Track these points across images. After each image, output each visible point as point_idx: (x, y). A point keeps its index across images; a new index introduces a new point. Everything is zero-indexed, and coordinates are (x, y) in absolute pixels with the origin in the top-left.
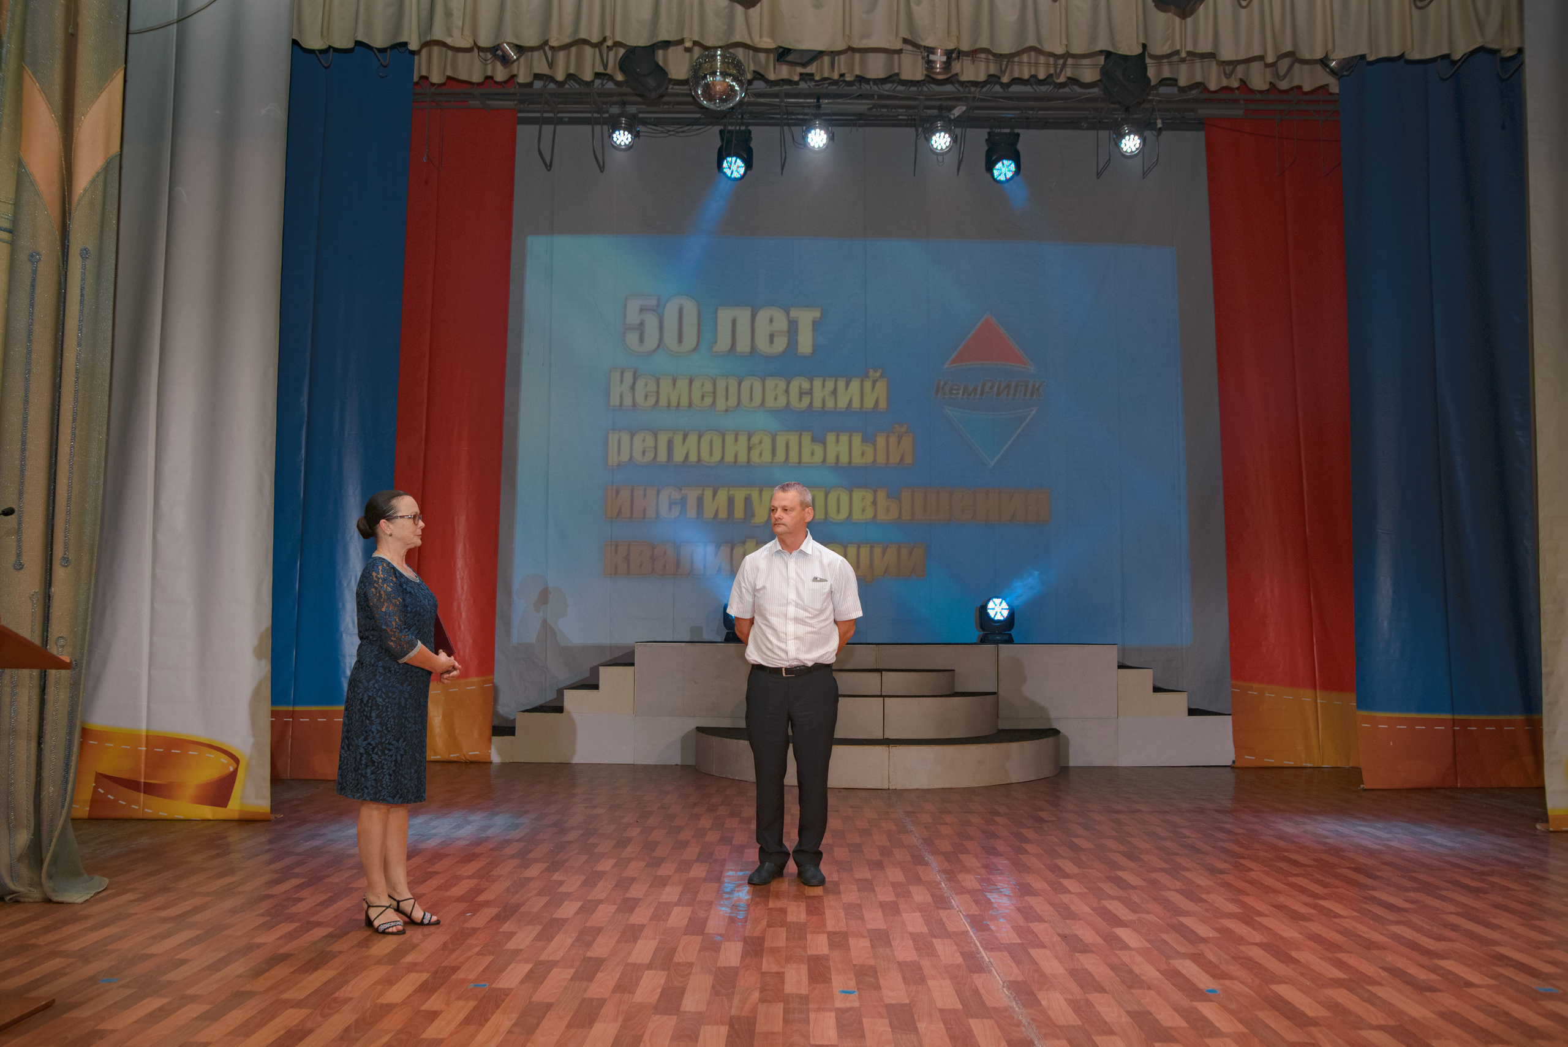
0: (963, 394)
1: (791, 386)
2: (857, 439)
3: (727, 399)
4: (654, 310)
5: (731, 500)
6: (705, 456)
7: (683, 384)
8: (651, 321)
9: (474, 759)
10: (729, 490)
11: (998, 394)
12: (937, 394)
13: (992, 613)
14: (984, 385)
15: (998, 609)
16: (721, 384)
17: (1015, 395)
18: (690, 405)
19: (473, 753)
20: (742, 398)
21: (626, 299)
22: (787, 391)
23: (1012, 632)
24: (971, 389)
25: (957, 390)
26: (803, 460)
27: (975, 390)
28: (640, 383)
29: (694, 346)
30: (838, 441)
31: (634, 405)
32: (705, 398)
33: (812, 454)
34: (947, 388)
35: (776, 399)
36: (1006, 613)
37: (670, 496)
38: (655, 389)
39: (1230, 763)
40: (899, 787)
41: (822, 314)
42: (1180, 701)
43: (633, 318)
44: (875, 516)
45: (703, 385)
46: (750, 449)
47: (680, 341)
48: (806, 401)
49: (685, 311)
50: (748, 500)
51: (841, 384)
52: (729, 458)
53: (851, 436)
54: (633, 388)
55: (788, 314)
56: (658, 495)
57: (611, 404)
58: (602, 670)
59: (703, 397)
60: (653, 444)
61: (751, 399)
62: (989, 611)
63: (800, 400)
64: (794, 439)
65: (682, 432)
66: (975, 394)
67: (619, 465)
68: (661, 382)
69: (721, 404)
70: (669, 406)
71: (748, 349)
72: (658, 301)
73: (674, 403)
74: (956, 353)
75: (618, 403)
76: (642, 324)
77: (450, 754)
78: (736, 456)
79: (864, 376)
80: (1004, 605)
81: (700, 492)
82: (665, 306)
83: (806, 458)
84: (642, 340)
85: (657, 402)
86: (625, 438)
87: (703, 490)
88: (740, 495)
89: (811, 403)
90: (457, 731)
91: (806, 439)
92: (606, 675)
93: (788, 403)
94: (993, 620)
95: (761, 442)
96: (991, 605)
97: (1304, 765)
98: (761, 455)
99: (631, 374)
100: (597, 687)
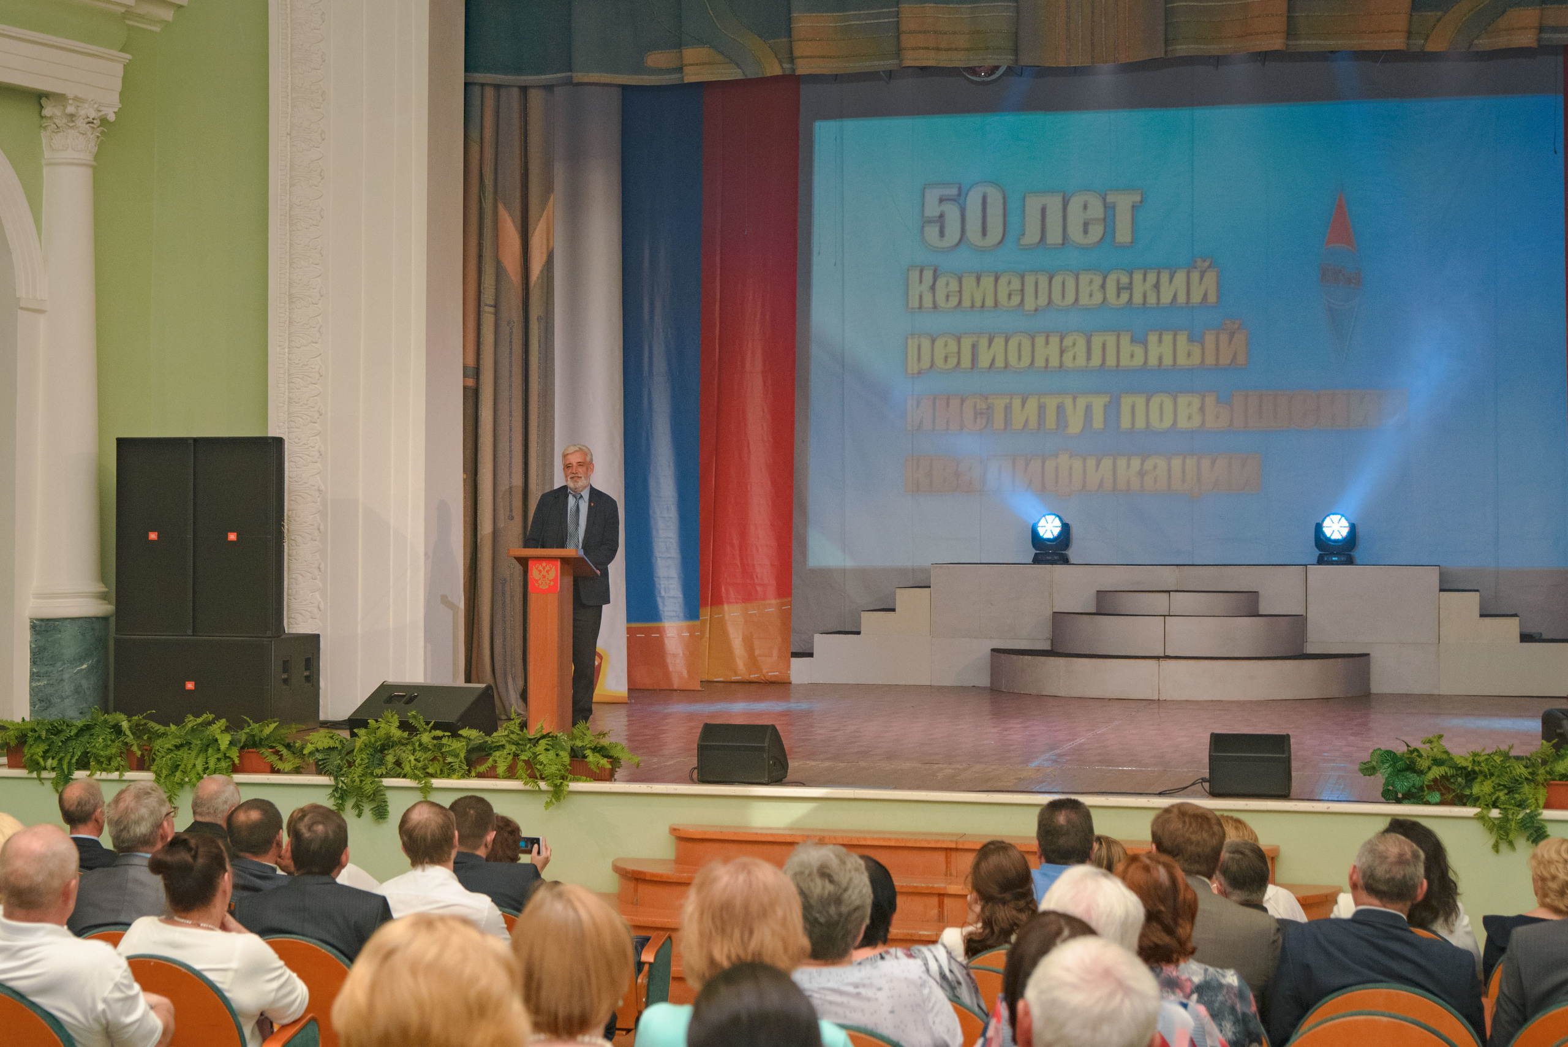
1: (1108, 281)
2: (1182, 339)
3: (1036, 298)
4: (954, 200)
5: (1042, 408)
6: (1013, 360)
7: (988, 282)
8: (952, 212)
9: (773, 679)
10: (1039, 398)
13: (1328, 532)
15: (1336, 528)
16: (1030, 280)
18: (996, 305)
19: (772, 674)
20: (1053, 296)
21: (924, 188)
22: (1103, 286)
23: (1355, 552)
26: (1123, 362)
28: (941, 283)
29: (999, 238)
30: (1160, 341)
31: (935, 307)
32: (1012, 297)
33: (1132, 356)
35: (1091, 295)
36: (1345, 531)
37: (975, 406)
38: (957, 289)
40: (1168, 698)
41: (1142, 198)
42: (1511, 627)
43: (932, 210)
44: (1203, 423)
45: (1009, 283)
46: (1062, 352)
47: (984, 233)
48: (1125, 296)
49: (989, 200)
50: (1060, 408)
51: (1165, 277)
52: (1040, 362)
53: (1175, 336)
54: (933, 288)
55: (1104, 200)
56: (962, 404)
57: (910, 306)
58: (898, 591)
59: (1010, 295)
60: (956, 349)
61: (1063, 297)
62: (1325, 530)
63: (1118, 296)
64: (1111, 340)
65: (988, 335)
67: (919, 373)
68: (964, 280)
69: (1030, 304)
70: (973, 306)
71: (1060, 241)
72: (960, 189)
73: (978, 304)
75: (917, 305)
76: (942, 216)
77: (750, 675)
78: (1047, 360)
79: (1191, 267)
80: (1344, 523)
81: (1008, 401)
82: (967, 194)
83: (1125, 361)
84: (942, 234)
85: (960, 302)
86: (926, 344)
87: (1011, 399)
88: (1051, 403)
89: (1131, 298)
90: (757, 652)
91: (1125, 340)
92: (904, 598)
93: (1105, 298)
94: (1329, 540)
95: (1074, 344)
96: (1328, 523)
98: (1074, 358)
99: (932, 272)
100: (893, 610)
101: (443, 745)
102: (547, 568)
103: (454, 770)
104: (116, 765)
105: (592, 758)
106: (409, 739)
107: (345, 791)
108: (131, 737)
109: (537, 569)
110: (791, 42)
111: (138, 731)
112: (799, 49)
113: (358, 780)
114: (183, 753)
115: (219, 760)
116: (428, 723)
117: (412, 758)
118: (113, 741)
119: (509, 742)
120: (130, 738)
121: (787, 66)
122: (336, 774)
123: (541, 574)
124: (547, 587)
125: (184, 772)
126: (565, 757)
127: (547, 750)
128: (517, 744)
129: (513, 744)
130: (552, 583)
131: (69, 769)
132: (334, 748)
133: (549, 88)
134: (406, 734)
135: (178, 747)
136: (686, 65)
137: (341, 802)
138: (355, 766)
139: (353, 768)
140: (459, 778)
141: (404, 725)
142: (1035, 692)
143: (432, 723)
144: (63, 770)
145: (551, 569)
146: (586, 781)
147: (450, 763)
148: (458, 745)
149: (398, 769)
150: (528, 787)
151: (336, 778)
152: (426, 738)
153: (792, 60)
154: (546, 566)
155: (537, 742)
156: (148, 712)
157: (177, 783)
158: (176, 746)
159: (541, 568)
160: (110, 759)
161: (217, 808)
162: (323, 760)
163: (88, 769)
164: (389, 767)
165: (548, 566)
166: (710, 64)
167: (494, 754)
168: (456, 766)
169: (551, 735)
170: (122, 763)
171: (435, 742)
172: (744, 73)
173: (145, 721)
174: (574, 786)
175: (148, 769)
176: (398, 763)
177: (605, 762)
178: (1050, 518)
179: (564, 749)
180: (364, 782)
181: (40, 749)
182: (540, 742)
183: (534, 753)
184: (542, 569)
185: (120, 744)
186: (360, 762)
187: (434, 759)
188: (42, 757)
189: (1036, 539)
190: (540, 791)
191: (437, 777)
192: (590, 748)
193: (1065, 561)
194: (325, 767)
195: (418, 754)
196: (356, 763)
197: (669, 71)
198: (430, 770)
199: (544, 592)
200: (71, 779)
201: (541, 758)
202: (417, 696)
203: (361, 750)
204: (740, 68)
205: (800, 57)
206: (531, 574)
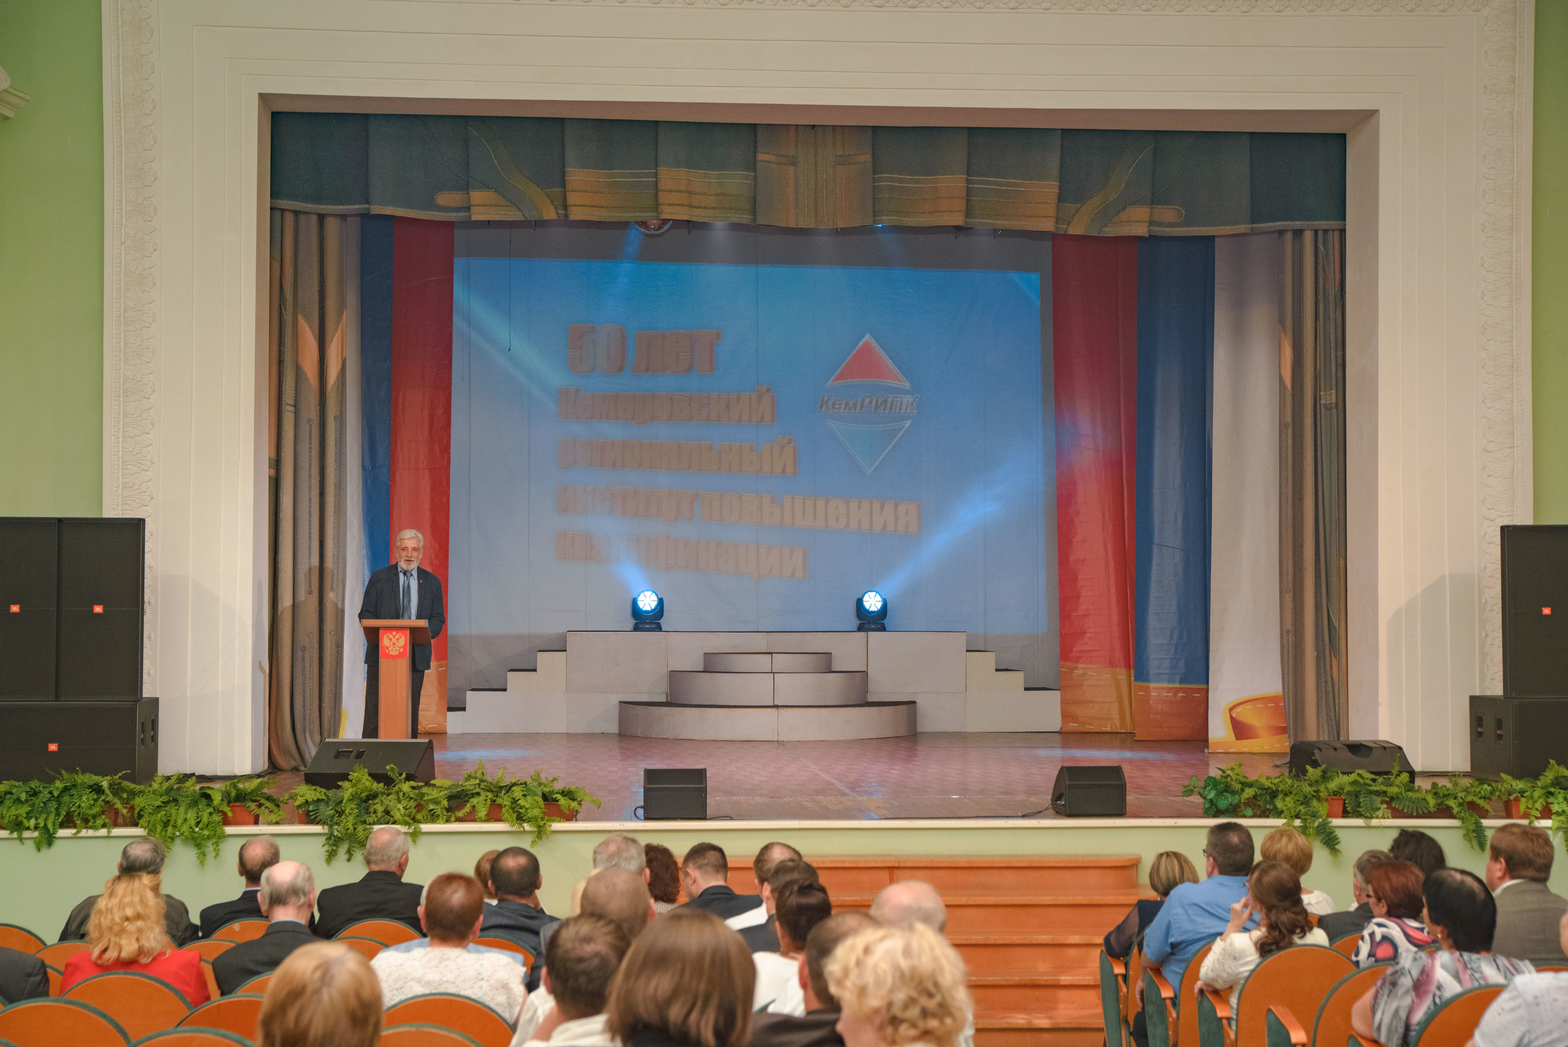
0: (845, 409)
1: (693, 401)
2: (746, 449)
9: (432, 731)
11: (876, 408)
12: (821, 407)
13: (867, 605)
14: (863, 400)
15: (872, 602)
17: (891, 409)
19: (431, 726)
22: (687, 406)
23: (885, 622)
24: (851, 404)
25: (839, 405)
26: (703, 467)
27: (855, 404)
30: (730, 450)
34: (830, 403)
35: (681, 412)
36: (879, 605)
39: (1057, 729)
40: (785, 740)
41: (718, 335)
42: (1017, 679)
44: (761, 519)
48: (704, 414)
51: (736, 399)
53: (741, 446)
58: (539, 654)
62: (864, 603)
63: (699, 414)
66: (855, 409)
69: (639, 418)
74: (839, 371)
79: (752, 391)
80: (879, 598)
83: (705, 466)
89: (709, 416)
91: (704, 449)
92: (544, 660)
93: (691, 416)
94: (868, 611)
96: (866, 598)
97: (1119, 730)
100: (535, 670)
101: (423, 795)
102: (397, 636)
103: (438, 816)
104: (102, 822)
105: (563, 801)
106: (389, 790)
107: (339, 838)
108: (111, 795)
109: (388, 638)
110: (565, 192)
111: (116, 790)
112: (572, 198)
113: (351, 828)
114: (172, 809)
115: (211, 814)
116: (401, 775)
117: (400, 806)
118: (96, 800)
119: (483, 789)
120: (110, 797)
121: (561, 212)
122: (329, 822)
123: (392, 642)
124: (397, 653)
125: (175, 827)
126: (539, 799)
127: (524, 796)
128: (492, 791)
129: (488, 791)
130: (402, 650)
131: (54, 829)
132: (322, 799)
133: (343, 217)
134: (382, 785)
135: (165, 803)
136: (474, 206)
137: (335, 848)
138: (346, 816)
139: (343, 817)
140: (444, 823)
141: (376, 777)
142: (672, 737)
143: (404, 775)
144: (48, 830)
145: (401, 638)
146: (560, 821)
147: (433, 810)
148: (433, 793)
149: (387, 817)
150: (514, 829)
151: (331, 827)
152: (406, 787)
153: (565, 207)
154: (396, 634)
155: (511, 788)
156: (123, 772)
157: (169, 837)
158: (163, 802)
159: (391, 636)
160: (94, 817)
161: (390, 856)
162: (313, 811)
163: (75, 826)
164: (379, 815)
166: (496, 206)
167: (471, 800)
168: (439, 812)
169: (519, 782)
170: (107, 821)
171: (417, 791)
172: (524, 216)
173: (120, 781)
174: (557, 826)
175: (136, 825)
176: (387, 812)
177: (574, 804)
178: (648, 593)
179: (536, 795)
180: (357, 830)
181: (23, 810)
182: (513, 789)
183: (514, 799)
184: (392, 638)
185: (103, 803)
186: (351, 811)
187: (419, 807)
188: (25, 818)
189: (636, 612)
190: (525, 832)
191: (421, 823)
192: (558, 793)
193: (659, 628)
194: (316, 817)
195: (405, 803)
196: (347, 812)
197: (458, 210)
198: (419, 816)
199: (394, 657)
200: (55, 837)
201: (522, 802)
202: (364, 752)
203: (350, 800)
204: (521, 211)
205: (573, 205)
206: (382, 642)
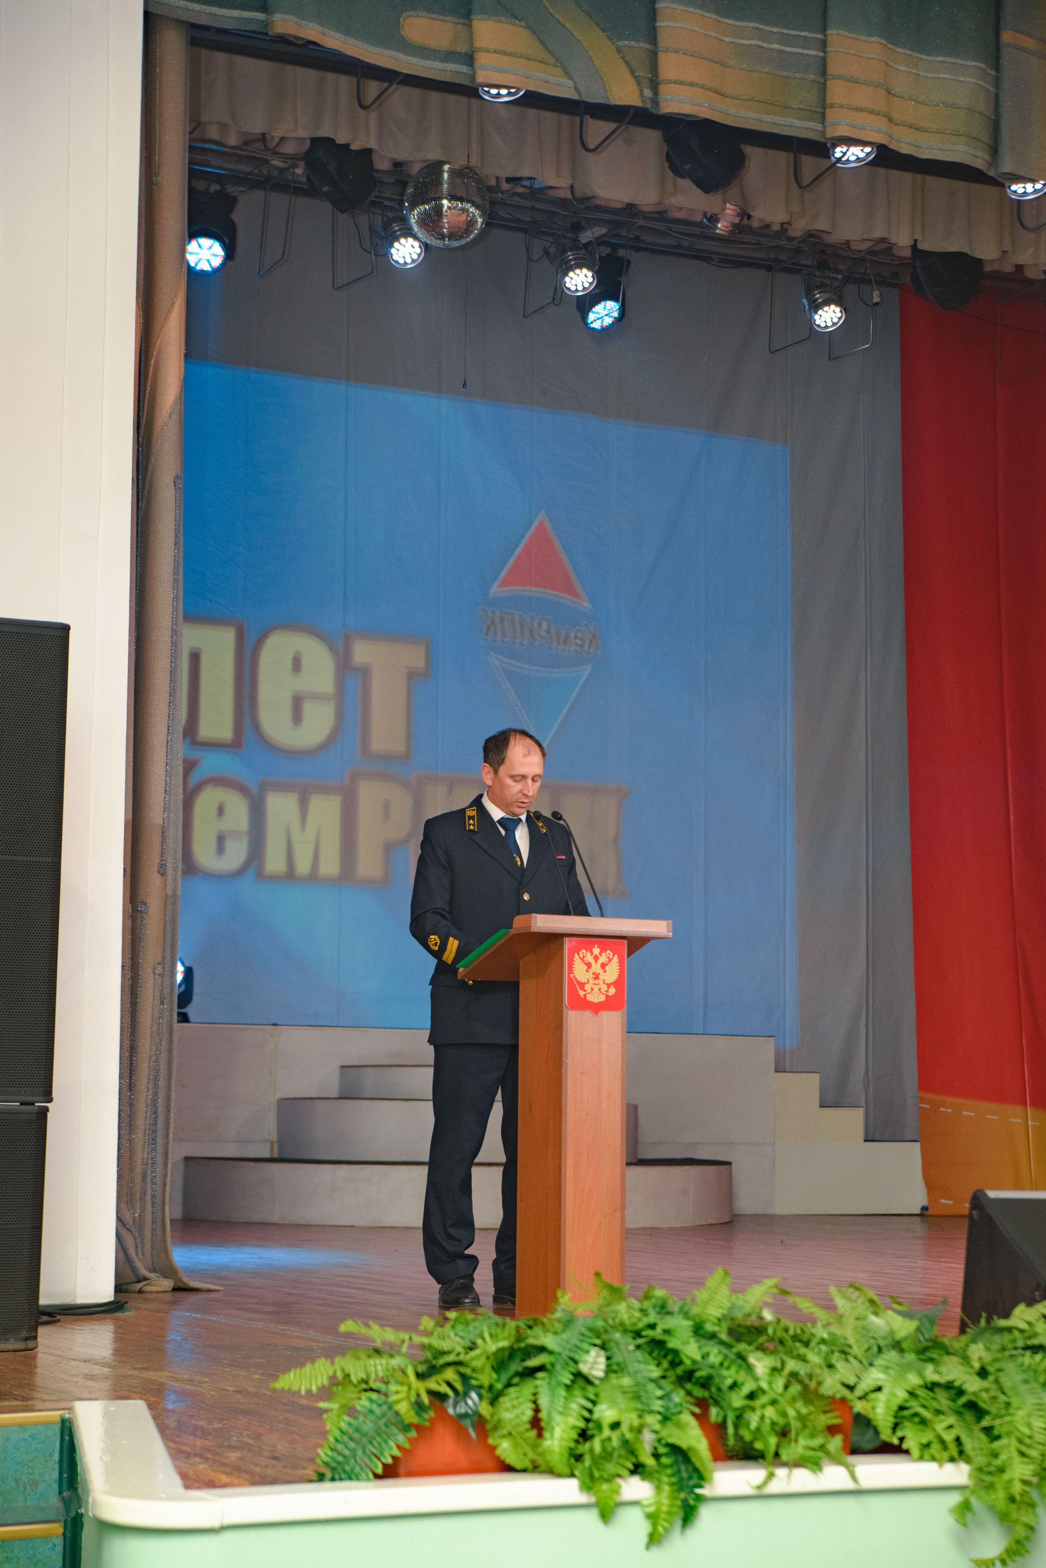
42: (852, 1121)
102: (603, 959)
109: (582, 960)
110: (655, 50)
112: (667, 66)
121: (647, 93)
123: (591, 971)
124: (602, 998)
130: (612, 991)
136: (479, 50)
145: (610, 960)
153: (655, 84)
154: (600, 954)
159: (589, 958)
165: (604, 955)
166: (524, 58)
172: (577, 90)
184: (592, 961)
197: (443, 55)
199: (596, 1008)
204: (571, 78)
205: (670, 82)
206: (571, 971)
